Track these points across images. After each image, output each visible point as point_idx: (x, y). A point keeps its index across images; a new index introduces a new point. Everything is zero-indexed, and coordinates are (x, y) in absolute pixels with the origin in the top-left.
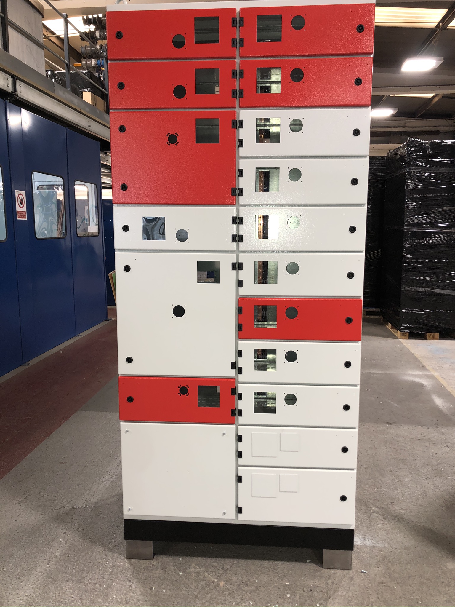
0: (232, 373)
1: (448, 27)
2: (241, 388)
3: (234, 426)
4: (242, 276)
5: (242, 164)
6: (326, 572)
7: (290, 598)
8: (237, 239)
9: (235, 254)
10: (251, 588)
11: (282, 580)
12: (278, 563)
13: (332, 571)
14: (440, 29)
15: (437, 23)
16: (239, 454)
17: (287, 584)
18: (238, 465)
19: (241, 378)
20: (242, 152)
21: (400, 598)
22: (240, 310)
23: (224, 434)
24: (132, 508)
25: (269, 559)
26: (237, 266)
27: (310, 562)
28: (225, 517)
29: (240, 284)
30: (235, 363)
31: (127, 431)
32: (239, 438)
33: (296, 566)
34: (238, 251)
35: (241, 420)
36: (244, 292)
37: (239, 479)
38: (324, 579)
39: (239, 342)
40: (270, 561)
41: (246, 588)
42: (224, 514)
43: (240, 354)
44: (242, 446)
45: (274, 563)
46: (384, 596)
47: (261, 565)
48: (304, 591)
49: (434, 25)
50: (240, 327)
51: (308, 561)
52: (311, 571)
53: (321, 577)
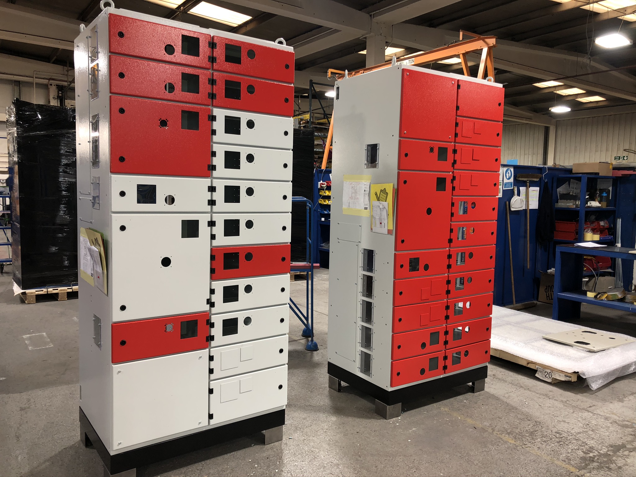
0: (207, 307)
1: (188, 12)
2: (214, 319)
3: (208, 350)
4: (215, 230)
5: (215, 148)
6: (267, 447)
7: (258, 466)
8: (212, 203)
9: (210, 215)
10: (228, 472)
11: (245, 460)
12: (233, 453)
13: (272, 444)
14: (180, 12)
15: (178, 6)
16: (211, 371)
17: (250, 460)
18: (210, 380)
19: (214, 310)
20: (215, 138)
21: (320, 442)
22: (212, 258)
23: (200, 357)
24: (122, 441)
25: (226, 453)
26: (212, 224)
27: (254, 445)
28: (201, 426)
29: (213, 237)
30: (209, 299)
31: (119, 372)
32: (211, 358)
33: (247, 450)
34: (212, 212)
35: (213, 343)
36: (216, 243)
37: (211, 391)
38: (271, 450)
39: (212, 282)
40: (228, 454)
41: (225, 473)
42: (200, 423)
43: (212, 292)
44: (213, 365)
45: (231, 454)
46: (311, 445)
47: (223, 458)
48: (263, 460)
49: (175, 7)
50: (212, 271)
51: (252, 445)
52: (259, 449)
53: (268, 450)
